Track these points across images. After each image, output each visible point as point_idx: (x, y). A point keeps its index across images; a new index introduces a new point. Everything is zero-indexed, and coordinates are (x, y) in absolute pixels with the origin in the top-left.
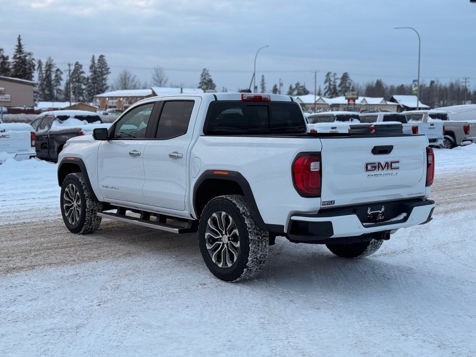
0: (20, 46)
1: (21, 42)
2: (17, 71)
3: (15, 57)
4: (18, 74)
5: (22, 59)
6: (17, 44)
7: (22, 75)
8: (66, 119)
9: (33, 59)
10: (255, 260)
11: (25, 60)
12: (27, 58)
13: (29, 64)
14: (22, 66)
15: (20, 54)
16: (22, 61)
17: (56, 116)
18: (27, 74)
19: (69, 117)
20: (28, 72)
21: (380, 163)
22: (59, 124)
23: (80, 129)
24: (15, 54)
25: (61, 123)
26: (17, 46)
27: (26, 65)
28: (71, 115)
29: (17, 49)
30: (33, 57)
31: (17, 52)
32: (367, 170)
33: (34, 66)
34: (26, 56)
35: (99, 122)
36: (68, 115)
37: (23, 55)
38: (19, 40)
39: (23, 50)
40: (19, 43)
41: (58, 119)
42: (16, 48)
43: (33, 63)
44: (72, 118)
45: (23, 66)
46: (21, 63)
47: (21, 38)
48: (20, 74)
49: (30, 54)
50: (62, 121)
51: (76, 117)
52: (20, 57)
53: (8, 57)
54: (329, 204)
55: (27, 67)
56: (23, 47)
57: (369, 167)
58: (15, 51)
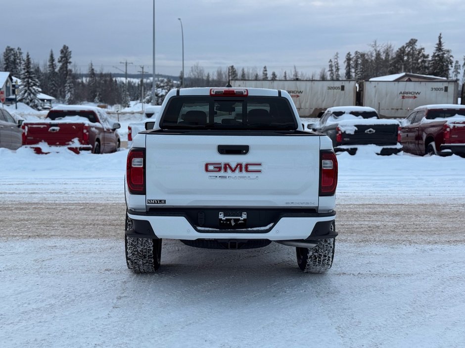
0: (440, 44)
1: (442, 40)
2: (435, 69)
3: (434, 56)
4: (435, 71)
5: (440, 57)
6: (438, 42)
7: (439, 72)
8: (341, 115)
9: (451, 56)
10: (136, 253)
11: (443, 57)
12: (445, 55)
13: (447, 61)
14: (439, 63)
15: (439, 52)
16: (440, 59)
17: (332, 112)
18: (444, 71)
19: (344, 113)
20: (444, 69)
21: (228, 165)
22: (334, 120)
23: (337, 125)
24: (435, 51)
25: (337, 118)
26: (437, 44)
27: (443, 62)
28: (346, 112)
29: (436, 48)
30: (451, 54)
31: (436, 50)
32: (207, 170)
33: (451, 63)
34: (444, 54)
35: (376, 117)
36: (343, 111)
37: (442, 53)
38: (440, 38)
39: (442, 47)
40: (440, 41)
41: (333, 115)
42: (437, 46)
43: (450, 60)
44: (347, 113)
45: (441, 63)
46: (439, 60)
47: (441, 36)
48: (437, 72)
49: (448, 51)
50: (337, 117)
51: (352, 113)
52: (438, 55)
53: (428, 55)
54: (157, 203)
55: (445, 64)
56: (443, 45)
57: (211, 168)
58: (435, 49)
